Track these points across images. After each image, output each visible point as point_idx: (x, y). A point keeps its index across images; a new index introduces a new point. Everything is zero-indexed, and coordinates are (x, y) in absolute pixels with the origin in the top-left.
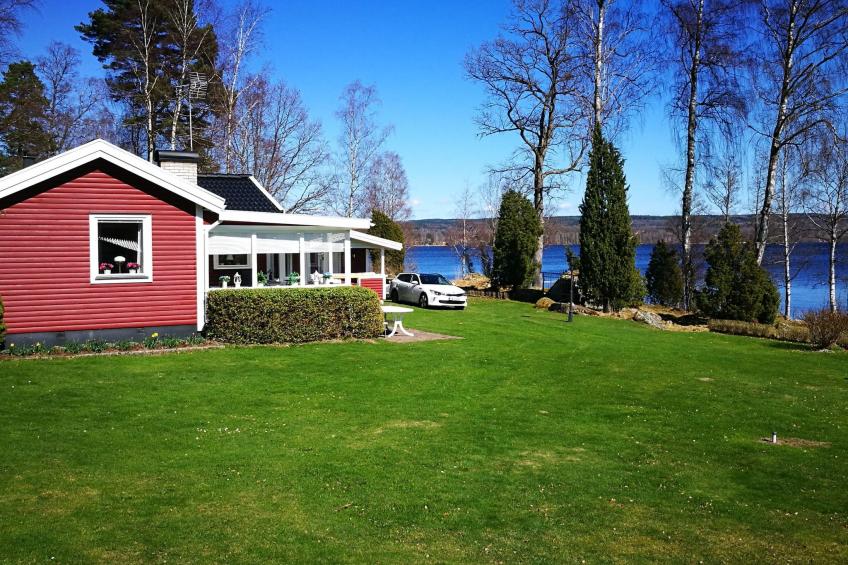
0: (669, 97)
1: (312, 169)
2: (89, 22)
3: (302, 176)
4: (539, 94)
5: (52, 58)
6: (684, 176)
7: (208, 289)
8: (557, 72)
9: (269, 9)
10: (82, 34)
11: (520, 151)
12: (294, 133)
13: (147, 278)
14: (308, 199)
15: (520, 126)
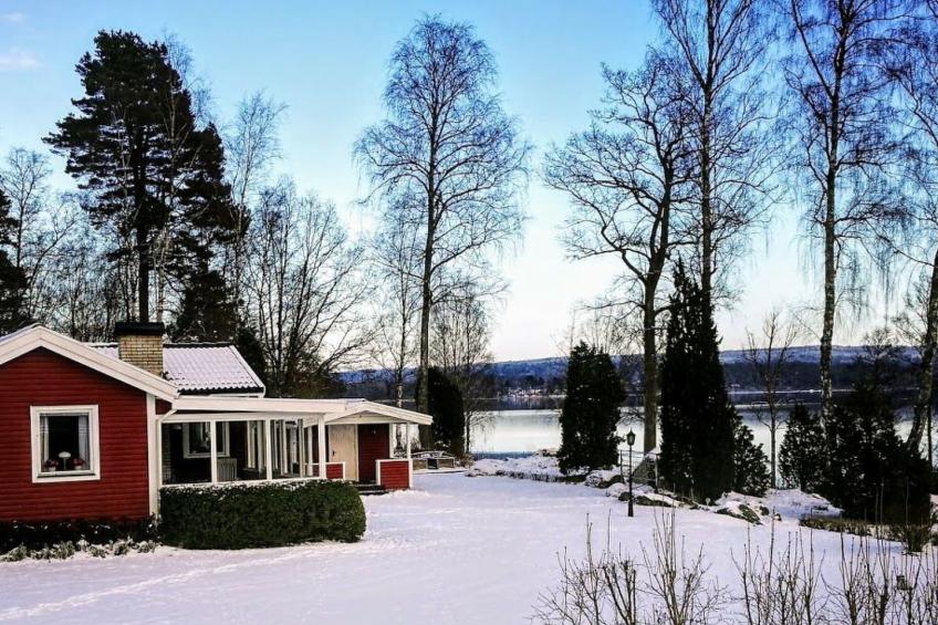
0: (804, 207)
1: (353, 308)
2: (58, 131)
3: (339, 319)
4: (646, 202)
5: (15, 171)
6: (821, 318)
7: (161, 486)
8: (672, 171)
9: (283, 107)
10: (52, 147)
11: (621, 280)
12: (329, 262)
13: (93, 474)
14: (349, 349)
15: (621, 245)
